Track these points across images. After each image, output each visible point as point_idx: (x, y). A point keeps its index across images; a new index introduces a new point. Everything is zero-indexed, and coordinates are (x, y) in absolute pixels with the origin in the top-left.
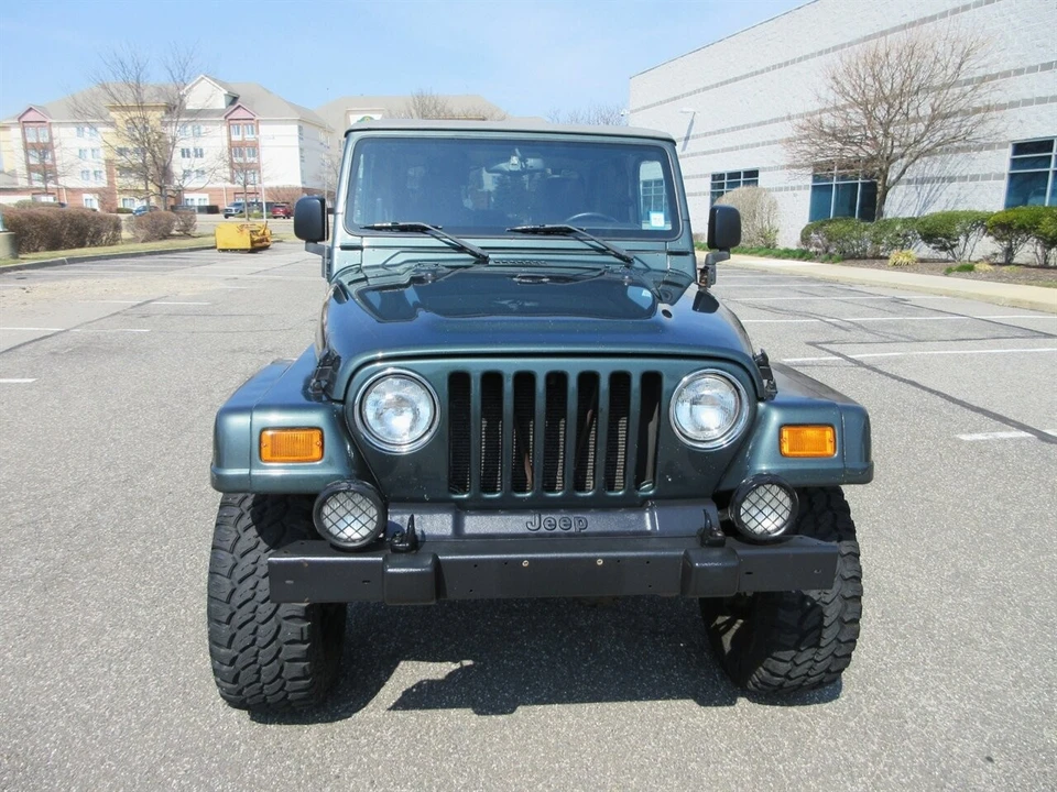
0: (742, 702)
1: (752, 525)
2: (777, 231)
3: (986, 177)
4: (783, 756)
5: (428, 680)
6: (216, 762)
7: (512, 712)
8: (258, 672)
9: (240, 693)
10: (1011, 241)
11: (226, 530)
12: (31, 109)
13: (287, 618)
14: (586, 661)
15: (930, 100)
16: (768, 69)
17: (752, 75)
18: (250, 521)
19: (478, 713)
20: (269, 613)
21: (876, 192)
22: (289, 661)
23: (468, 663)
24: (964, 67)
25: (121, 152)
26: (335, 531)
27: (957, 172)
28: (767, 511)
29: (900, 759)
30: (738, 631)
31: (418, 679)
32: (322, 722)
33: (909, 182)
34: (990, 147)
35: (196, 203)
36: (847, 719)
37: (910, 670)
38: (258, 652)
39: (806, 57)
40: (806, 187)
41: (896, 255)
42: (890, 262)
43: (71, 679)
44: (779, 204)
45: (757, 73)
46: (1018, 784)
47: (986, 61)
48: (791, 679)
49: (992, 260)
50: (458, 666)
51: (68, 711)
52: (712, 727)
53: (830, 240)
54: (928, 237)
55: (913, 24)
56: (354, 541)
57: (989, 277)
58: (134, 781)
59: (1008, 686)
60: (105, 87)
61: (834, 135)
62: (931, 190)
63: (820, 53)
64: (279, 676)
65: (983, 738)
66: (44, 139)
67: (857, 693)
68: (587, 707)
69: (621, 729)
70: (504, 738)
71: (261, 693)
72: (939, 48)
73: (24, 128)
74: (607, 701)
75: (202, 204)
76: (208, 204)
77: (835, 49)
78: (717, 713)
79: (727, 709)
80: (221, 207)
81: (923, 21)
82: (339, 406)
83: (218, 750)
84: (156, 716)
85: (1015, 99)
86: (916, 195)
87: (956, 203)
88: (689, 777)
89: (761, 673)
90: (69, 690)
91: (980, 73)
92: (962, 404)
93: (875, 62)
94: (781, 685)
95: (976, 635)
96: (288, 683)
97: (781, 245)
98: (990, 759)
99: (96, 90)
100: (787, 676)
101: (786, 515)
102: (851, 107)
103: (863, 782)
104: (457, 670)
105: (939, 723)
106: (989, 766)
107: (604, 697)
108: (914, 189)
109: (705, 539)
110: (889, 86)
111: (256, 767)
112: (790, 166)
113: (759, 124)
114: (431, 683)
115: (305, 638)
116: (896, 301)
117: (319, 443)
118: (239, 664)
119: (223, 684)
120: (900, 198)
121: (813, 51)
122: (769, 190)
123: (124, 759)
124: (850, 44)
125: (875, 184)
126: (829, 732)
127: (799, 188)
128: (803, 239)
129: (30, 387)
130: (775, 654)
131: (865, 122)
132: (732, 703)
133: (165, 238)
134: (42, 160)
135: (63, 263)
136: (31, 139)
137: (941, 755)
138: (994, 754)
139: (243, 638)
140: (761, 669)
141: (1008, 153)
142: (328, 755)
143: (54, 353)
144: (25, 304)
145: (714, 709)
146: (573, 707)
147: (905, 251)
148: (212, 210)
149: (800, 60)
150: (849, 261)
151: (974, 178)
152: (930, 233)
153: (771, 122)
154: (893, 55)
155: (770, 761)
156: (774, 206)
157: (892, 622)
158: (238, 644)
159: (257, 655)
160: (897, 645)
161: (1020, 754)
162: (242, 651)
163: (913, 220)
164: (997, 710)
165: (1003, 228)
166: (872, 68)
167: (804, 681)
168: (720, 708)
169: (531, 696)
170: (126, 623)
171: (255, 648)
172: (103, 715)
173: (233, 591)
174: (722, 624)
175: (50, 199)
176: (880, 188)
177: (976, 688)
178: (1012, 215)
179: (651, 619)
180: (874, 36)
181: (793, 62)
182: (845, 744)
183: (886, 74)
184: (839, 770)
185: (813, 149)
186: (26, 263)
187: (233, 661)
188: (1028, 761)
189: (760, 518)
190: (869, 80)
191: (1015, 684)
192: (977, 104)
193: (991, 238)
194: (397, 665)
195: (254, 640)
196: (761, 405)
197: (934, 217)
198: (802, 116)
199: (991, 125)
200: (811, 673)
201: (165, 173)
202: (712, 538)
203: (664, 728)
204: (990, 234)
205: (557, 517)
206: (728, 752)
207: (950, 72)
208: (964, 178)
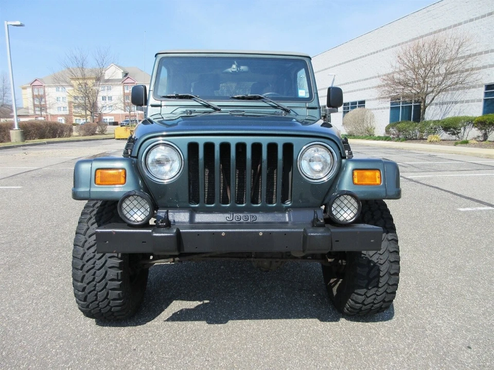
0: (343, 320)
1: (338, 216)
2: (374, 128)
3: (473, 101)
4: (361, 344)
5: (186, 309)
6: (76, 342)
7: (225, 323)
8: (96, 295)
9: (88, 306)
10: (486, 130)
11: (83, 225)
12: (36, 80)
13: (110, 268)
14: (265, 301)
15: (445, 66)
16: (369, 55)
17: (361, 57)
18: (94, 221)
19: (209, 323)
20: (101, 265)
21: (420, 108)
22: (111, 290)
23: (206, 301)
24: (460, 50)
25: (75, 98)
26: (128, 216)
27: (459, 99)
28: (346, 209)
29: (422, 347)
30: (340, 284)
31: (181, 308)
32: (131, 326)
33: (436, 104)
34: (474, 87)
35: (108, 121)
36: (395, 328)
37: (430, 308)
38: (96, 284)
39: (386, 49)
40: (387, 108)
41: (431, 137)
42: (428, 141)
43: (13, 306)
44: (375, 115)
45: (363, 57)
46: (484, 359)
47: (470, 48)
48: (365, 305)
49: (477, 139)
50: (202, 303)
51: (8, 320)
52: (326, 331)
53: (399, 131)
54: (446, 129)
55: (435, 32)
56: (138, 222)
57: (475, 146)
58: (34, 350)
59: (480, 315)
60: (69, 69)
61: (400, 83)
62: (447, 108)
63: (392, 47)
64: (106, 298)
65: (466, 338)
66: (41, 93)
67: (402, 317)
68: (264, 321)
69: (280, 331)
70: (220, 334)
71: (98, 307)
72: (448, 41)
73: (33, 88)
74: (274, 319)
75: (111, 121)
76: (113, 121)
77: (399, 44)
78: (329, 325)
79: (334, 323)
80: (119, 123)
81: (440, 31)
82: (135, 159)
83: (78, 337)
84: (51, 322)
85: (485, 65)
86: (440, 110)
87: (459, 113)
88: (312, 353)
89: (350, 302)
90: (11, 311)
91: (468, 53)
92: (460, 196)
93: (417, 49)
94: (360, 309)
95: (464, 293)
96: (111, 302)
97: (376, 135)
98: (469, 348)
99: (64, 69)
100: (363, 303)
101: (355, 211)
102: (408, 70)
103: (402, 357)
104: (201, 305)
105: (444, 331)
106: (469, 351)
107: (273, 317)
108: (438, 108)
109: (315, 224)
110: (425, 59)
111: (95, 345)
112: (380, 98)
113: (365, 80)
114: (187, 310)
115: (119, 278)
116: (430, 156)
117: (124, 176)
118: (87, 291)
119: (80, 302)
120: (432, 112)
121: (389, 46)
122: (371, 109)
123: (31, 341)
124: (406, 42)
125: (420, 106)
126: (386, 334)
127: (384, 108)
128: (386, 131)
129: (19, 190)
130: (356, 291)
131: (414, 77)
132: (337, 320)
133: (93, 135)
134: (40, 102)
135: (45, 144)
136: (36, 93)
137: (444, 345)
138: (471, 345)
139: (89, 277)
140: (350, 300)
141: (483, 90)
142: (131, 340)
143: (34, 177)
144: (24, 158)
145: (328, 323)
146: (256, 321)
147: (435, 136)
148: (115, 124)
149: (383, 50)
150: (408, 141)
151: (467, 101)
152: (447, 127)
153: (370, 78)
154: (426, 45)
155: (354, 346)
156: (373, 116)
157: (421, 286)
158: (86, 280)
159: (95, 286)
160: (424, 296)
161: (485, 345)
162: (88, 284)
163: (439, 121)
164: (474, 325)
165: (481, 124)
166: (416, 52)
167: (372, 306)
168: (331, 323)
169: (236, 316)
170: (44, 283)
171: (94, 283)
172: (25, 322)
173: (85, 253)
174: (332, 283)
175: (43, 119)
176: (422, 107)
177: (463, 316)
178: (486, 117)
179: (300, 284)
180: (418, 38)
181: (380, 51)
182: (394, 340)
183: (423, 54)
184: (390, 351)
185: (390, 89)
186: (28, 143)
187: (84, 289)
188: (490, 348)
189: (342, 212)
190: (416, 57)
191: (484, 314)
192: (467, 67)
193: (476, 129)
194: (171, 302)
195: (94, 278)
196: (343, 161)
197: (449, 119)
198: (385, 75)
199: (474, 76)
200: (375, 302)
201: (94, 106)
202: (318, 223)
203: (302, 331)
204: (476, 127)
205: (242, 215)
206: (333, 342)
207: (453, 53)
208: (462, 102)
